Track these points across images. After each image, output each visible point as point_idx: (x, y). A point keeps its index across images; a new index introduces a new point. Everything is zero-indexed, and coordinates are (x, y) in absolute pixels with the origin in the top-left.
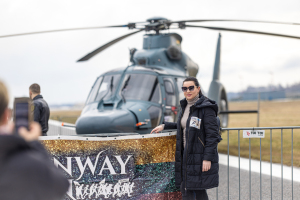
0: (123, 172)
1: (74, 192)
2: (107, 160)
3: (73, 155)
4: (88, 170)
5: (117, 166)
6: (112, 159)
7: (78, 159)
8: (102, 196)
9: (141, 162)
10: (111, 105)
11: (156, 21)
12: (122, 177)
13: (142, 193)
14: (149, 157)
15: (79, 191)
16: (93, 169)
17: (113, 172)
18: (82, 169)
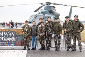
0: (13, 36)
1: (3, 39)
2: (10, 33)
3: (4, 32)
4: (6, 35)
5: (12, 35)
6: (11, 33)
7: (4, 33)
8: (9, 41)
9: (17, 34)
12: (13, 37)
13: (17, 40)
14: (19, 33)
15: (4, 39)
16: (7, 35)
17: (11, 36)
18: (5, 35)
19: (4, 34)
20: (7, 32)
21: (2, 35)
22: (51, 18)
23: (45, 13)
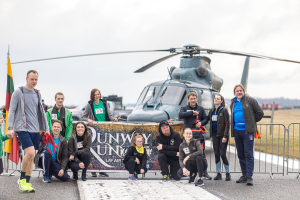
0: (146, 143)
1: (120, 152)
3: (120, 132)
7: (122, 135)
10: (152, 107)
11: (190, 47)
15: (122, 152)
16: (130, 140)
18: (124, 140)
19: (120, 137)
20: (131, 133)
21: (117, 140)
22: (205, 91)
23: (186, 78)
